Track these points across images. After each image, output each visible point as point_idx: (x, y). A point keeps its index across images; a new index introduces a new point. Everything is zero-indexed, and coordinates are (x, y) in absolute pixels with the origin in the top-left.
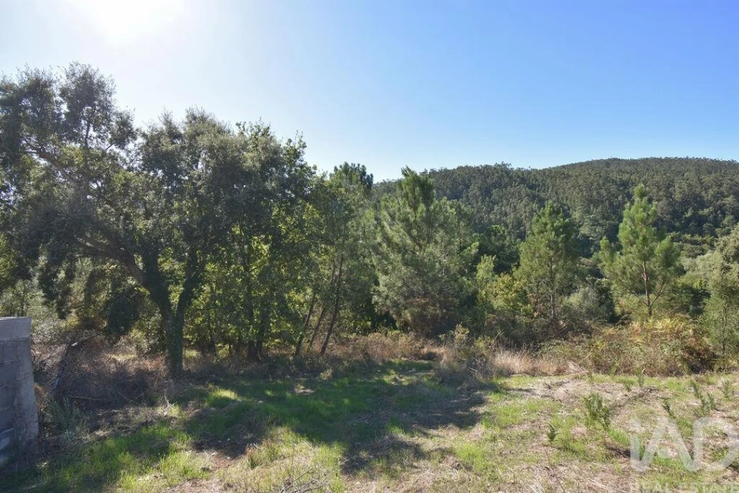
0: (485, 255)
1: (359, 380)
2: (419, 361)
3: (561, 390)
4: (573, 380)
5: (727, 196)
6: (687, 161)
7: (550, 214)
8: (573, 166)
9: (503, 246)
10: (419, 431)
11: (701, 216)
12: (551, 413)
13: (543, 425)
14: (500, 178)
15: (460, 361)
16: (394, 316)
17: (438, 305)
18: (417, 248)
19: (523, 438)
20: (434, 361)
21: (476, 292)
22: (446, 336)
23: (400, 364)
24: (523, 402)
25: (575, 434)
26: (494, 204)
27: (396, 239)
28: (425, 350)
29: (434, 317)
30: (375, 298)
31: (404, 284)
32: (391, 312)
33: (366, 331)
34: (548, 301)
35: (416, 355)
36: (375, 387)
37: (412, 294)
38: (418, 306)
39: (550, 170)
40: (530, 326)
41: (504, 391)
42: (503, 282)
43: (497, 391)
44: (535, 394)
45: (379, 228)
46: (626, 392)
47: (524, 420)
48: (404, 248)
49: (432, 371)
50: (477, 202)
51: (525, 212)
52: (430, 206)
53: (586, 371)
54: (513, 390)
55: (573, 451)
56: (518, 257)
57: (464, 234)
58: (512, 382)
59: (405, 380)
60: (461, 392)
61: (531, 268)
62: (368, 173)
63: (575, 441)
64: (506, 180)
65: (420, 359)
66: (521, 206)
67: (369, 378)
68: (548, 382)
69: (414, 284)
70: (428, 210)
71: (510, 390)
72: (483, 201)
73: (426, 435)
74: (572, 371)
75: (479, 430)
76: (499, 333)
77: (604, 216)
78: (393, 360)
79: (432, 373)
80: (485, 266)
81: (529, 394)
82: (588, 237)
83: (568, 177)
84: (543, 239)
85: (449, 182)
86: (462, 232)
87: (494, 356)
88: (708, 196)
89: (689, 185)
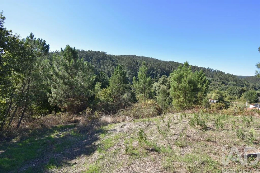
0: (98, 82)
1: (36, 139)
2: (70, 124)
3: (125, 127)
4: (128, 122)
5: (159, 69)
6: (151, 59)
7: (119, 69)
8: (124, 56)
9: (104, 79)
10: (66, 163)
11: (154, 73)
12: (124, 138)
13: (122, 144)
14: (103, 56)
15: (88, 122)
16: (60, 107)
17: (79, 100)
18: (70, 77)
19: (115, 153)
20: (77, 123)
21: (94, 95)
22: (82, 112)
23: (61, 127)
24: (113, 135)
25: (134, 146)
26: (101, 65)
27: (60, 73)
28: (73, 119)
29: (78, 106)
30: (50, 99)
31: (65, 93)
32: (58, 105)
33: (46, 114)
34: (118, 97)
35: (69, 122)
36: (45, 141)
37: (68, 96)
38: (71, 101)
39: (118, 56)
40: (113, 106)
41: (106, 132)
42: (104, 91)
43: (103, 133)
44: (117, 131)
45: (52, 68)
46: (145, 125)
47: (115, 144)
48: (64, 77)
49: (76, 128)
50: (95, 64)
51: (111, 69)
52: (76, 60)
53: (131, 119)
54: (109, 130)
55: (135, 154)
56: (109, 83)
57: (91, 74)
58: (108, 127)
59: (62, 135)
60: (88, 135)
61: (113, 86)
62: (47, 44)
63: (134, 149)
64: (105, 57)
65: (71, 123)
66: (109, 67)
67: (43, 137)
68: (121, 125)
69: (69, 93)
70: (75, 62)
71: (108, 131)
72: (97, 64)
73: (69, 165)
74: (127, 120)
75: (96, 154)
76: (103, 109)
77: (132, 72)
78: (57, 126)
79: (76, 129)
80: (98, 86)
81: (115, 131)
82: (128, 78)
83: (123, 59)
84: (117, 77)
85: (85, 55)
86: (90, 73)
87: (101, 117)
88: (155, 68)
89: (151, 65)
